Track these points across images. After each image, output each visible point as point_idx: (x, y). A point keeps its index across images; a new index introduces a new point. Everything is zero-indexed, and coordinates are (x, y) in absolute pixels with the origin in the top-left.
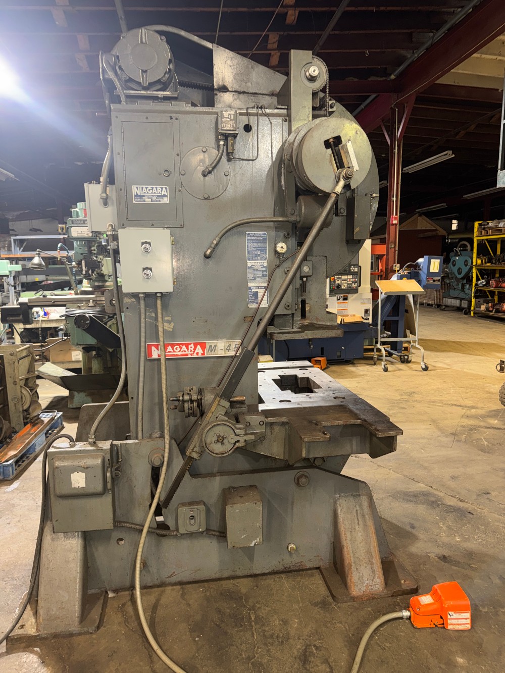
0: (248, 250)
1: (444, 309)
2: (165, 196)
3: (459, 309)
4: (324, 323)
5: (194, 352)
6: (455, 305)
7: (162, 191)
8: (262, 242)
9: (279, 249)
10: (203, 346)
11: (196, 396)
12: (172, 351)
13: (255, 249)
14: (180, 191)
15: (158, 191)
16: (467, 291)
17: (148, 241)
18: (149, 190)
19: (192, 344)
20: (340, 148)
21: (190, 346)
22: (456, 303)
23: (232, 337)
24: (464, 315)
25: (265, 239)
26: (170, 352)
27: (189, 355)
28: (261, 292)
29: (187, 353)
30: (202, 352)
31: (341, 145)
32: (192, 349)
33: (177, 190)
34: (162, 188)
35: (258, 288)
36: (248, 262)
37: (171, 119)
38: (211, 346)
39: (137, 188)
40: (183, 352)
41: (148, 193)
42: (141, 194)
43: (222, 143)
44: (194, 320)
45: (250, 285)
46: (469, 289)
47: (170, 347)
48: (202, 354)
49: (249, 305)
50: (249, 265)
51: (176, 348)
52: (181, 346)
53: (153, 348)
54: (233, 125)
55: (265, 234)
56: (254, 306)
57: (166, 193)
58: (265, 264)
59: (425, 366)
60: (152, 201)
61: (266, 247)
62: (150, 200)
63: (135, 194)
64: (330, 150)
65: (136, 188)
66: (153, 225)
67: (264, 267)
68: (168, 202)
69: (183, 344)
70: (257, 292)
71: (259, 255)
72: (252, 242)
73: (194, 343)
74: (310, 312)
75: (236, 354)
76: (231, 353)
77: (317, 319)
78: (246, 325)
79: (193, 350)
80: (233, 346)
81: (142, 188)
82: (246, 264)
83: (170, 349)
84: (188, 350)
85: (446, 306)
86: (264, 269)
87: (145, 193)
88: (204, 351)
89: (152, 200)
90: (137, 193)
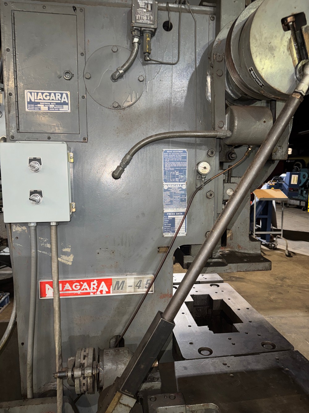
0: (164, 170)
1: (289, 206)
2: (65, 103)
3: (299, 207)
4: (246, 252)
5: (97, 290)
6: (296, 204)
7: (61, 98)
8: (182, 161)
9: (201, 169)
10: (109, 283)
11: (90, 371)
12: (71, 289)
13: (173, 169)
14: (83, 97)
15: (57, 97)
16: (304, 195)
17: (38, 157)
18: (46, 96)
19: (95, 281)
20: (303, 29)
21: (92, 283)
22: (297, 203)
23: (143, 272)
24: (303, 212)
25: (185, 158)
26: (68, 290)
27: (91, 294)
28: (178, 219)
29: (89, 291)
30: (107, 290)
31: (305, 26)
32: (95, 286)
33: (80, 97)
34: (62, 94)
35: (176, 214)
36: (164, 183)
37: (74, 10)
38: (118, 283)
39: (31, 93)
40: (83, 290)
41: (44, 99)
42: (36, 101)
43: (136, 40)
44: (98, 251)
45: (166, 211)
46: (306, 194)
47: (68, 285)
48: (107, 292)
49: (164, 234)
50: (166, 187)
51: (75, 286)
52: (81, 283)
53: (47, 286)
54: (150, 18)
55: (184, 152)
56: (170, 235)
57: (66, 100)
58: (184, 187)
59: (289, 253)
60: (49, 110)
61: (186, 167)
62: (46, 108)
63: (29, 101)
64: (289, 34)
65: (29, 94)
66: (49, 138)
67: (183, 190)
68: (69, 111)
69: (84, 281)
70: (174, 219)
71: (177, 177)
72: (170, 161)
73: (97, 280)
74: (231, 239)
75: (148, 291)
76: (142, 290)
77: (239, 246)
78: (160, 257)
79: (96, 288)
80: (145, 281)
81: (37, 93)
82: (162, 186)
83: (67, 286)
84: (90, 287)
85: (290, 205)
86: (183, 192)
87: (40, 99)
88: (109, 289)
89: (49, 108)
90: (30, 100)
